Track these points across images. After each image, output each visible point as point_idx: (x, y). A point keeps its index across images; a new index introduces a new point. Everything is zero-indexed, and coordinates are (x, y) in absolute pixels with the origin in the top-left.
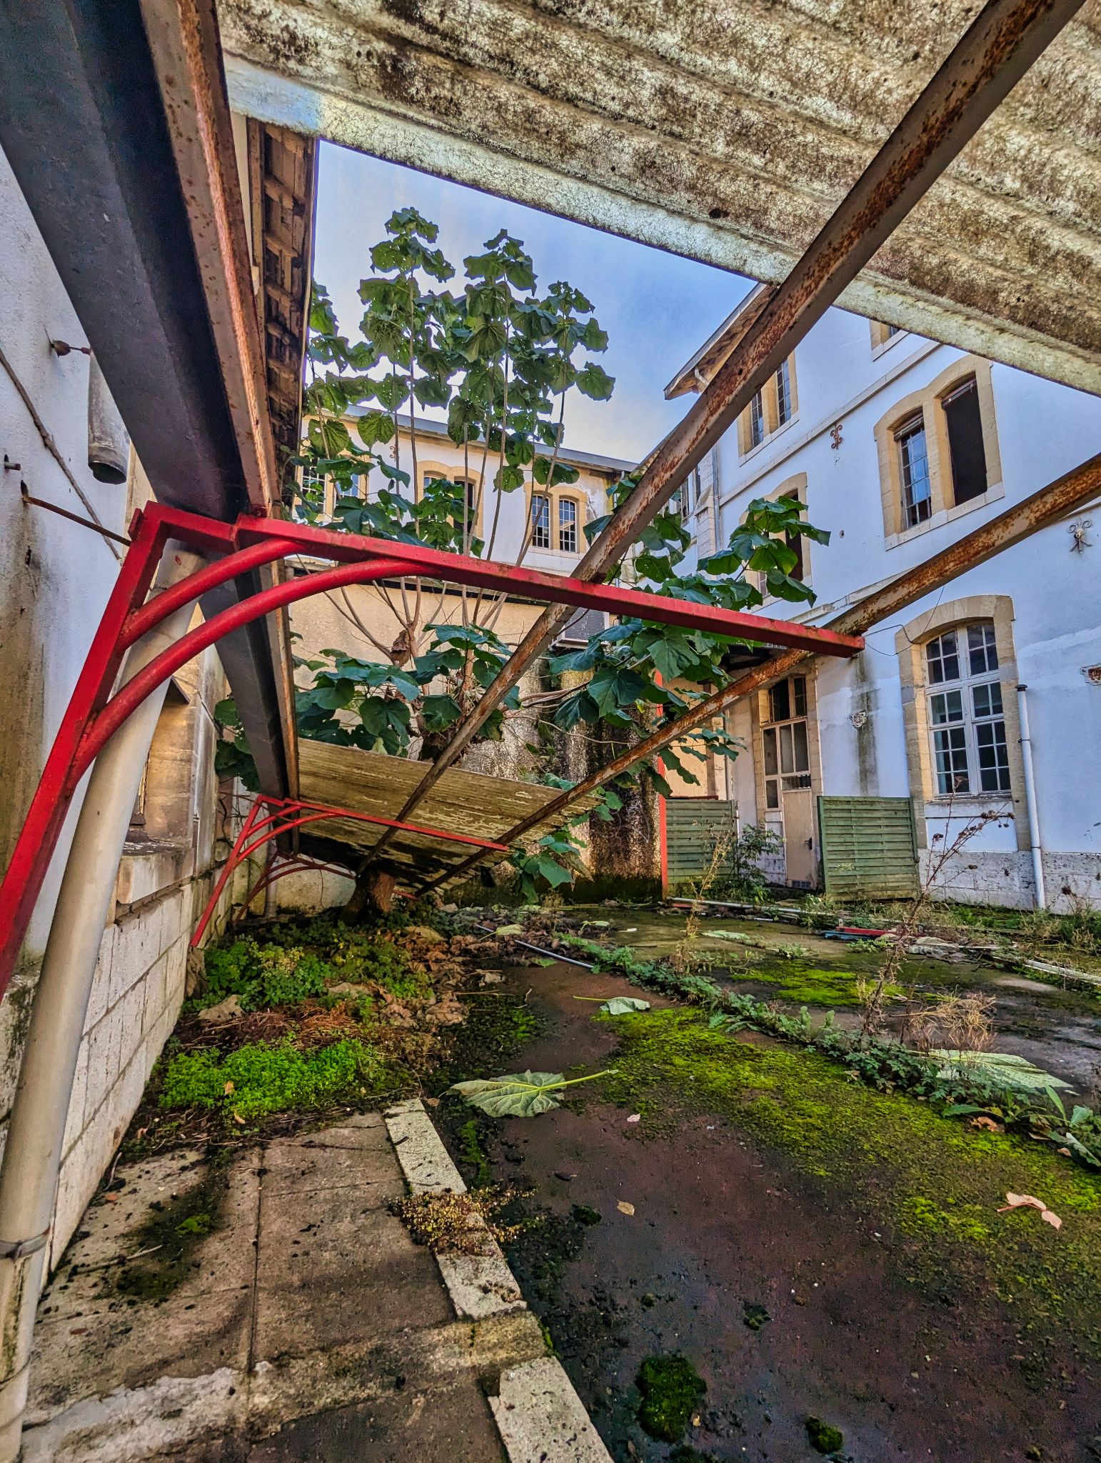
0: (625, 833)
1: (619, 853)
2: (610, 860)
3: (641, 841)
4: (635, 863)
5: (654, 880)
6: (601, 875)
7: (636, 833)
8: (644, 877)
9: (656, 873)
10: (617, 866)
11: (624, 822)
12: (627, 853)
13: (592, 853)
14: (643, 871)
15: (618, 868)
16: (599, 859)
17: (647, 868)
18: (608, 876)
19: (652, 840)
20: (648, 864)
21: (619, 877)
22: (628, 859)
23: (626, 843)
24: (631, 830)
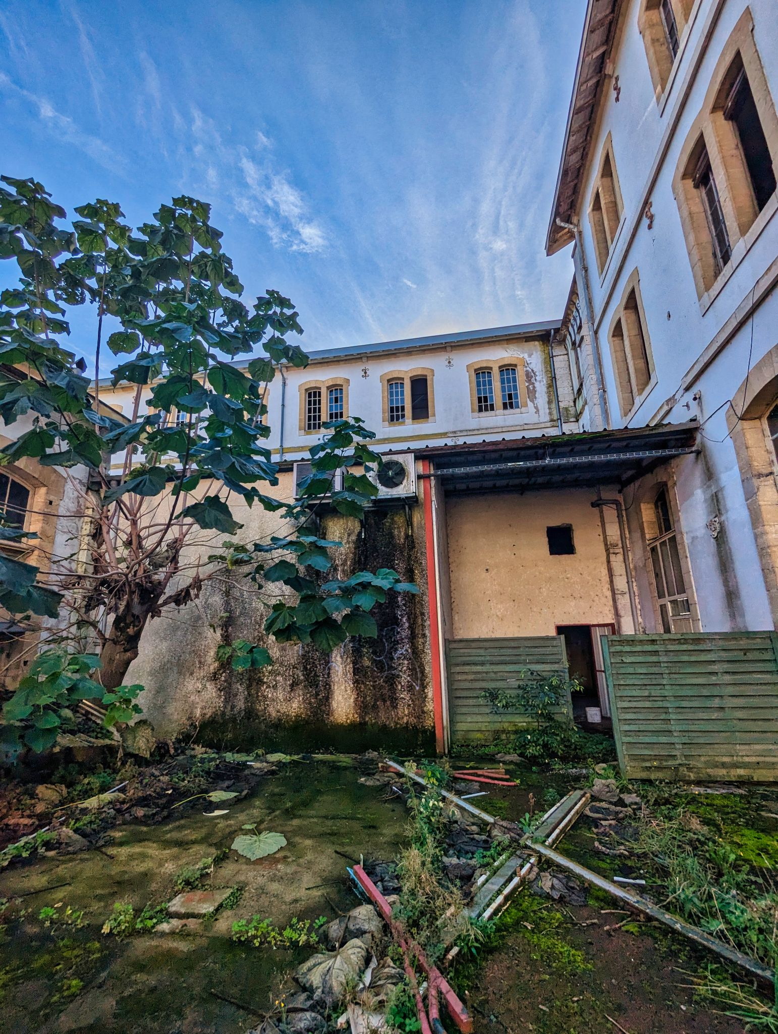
0: (392, 680)
1: (384, 701)
2: (375, 707)
3: (410, 688)
4: (403, 713)
5: (425, 731)
6: (366, 723)
7: (405, 679)
8: (415, 728)
9: (429, 723)
10: (382, 714)
11: (391, 668)
12: (394, 701)
13: (356, 700)
14: (413, 720)
15: (384, 717)
16: (363, 706)
17: (418, 717)
18: (372, 725)
19: (423, 687)
20: (421, 713)
21: (385, 726)
22: (395, 707)
23: (393, 690)
24: (398, 676)
